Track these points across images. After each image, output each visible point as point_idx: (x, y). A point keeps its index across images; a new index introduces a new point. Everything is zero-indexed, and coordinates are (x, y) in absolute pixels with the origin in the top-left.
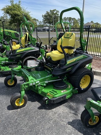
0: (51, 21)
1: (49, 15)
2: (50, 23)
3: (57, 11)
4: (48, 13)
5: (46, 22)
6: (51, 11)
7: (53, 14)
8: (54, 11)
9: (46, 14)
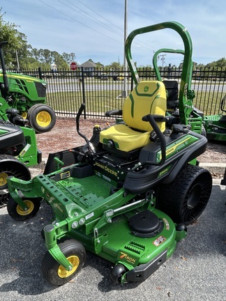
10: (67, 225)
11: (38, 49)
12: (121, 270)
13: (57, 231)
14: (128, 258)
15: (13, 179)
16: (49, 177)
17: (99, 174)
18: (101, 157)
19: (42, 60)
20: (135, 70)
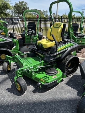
0: (21, 12)
1: (18, 6)
2: (19, 13)
3: (25, 3)
4: (17, 4)
5: (16, 13)
6: (19, 2)
7: (22, 5)
8: (23, 2)
9: (15, 5)
10: (23, 69)
11: (33, 9)
12: (40, 84)
13: (19, 71)
14: (43, 80)
15: (7, 56)
16: (20, 56)
17: (37, 56)
18: (38, 50)
19: (34, 14)
20: (53, 18)
